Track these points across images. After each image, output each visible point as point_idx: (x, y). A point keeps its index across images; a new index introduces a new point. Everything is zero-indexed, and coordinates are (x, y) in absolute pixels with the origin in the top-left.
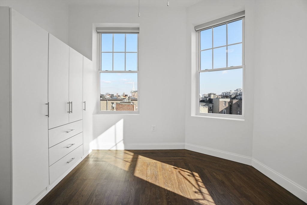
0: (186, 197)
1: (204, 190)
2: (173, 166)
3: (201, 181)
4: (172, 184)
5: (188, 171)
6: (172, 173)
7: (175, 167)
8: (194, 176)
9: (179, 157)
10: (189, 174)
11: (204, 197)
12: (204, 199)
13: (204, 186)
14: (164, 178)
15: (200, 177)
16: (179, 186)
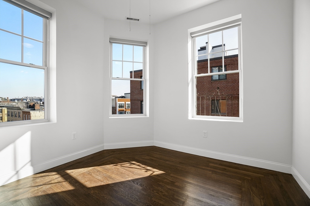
0: (145, 176)
1: (149, 168)
2: (112, 165)
3: (141, 164)
4: (128, 175)
5: (127, 163)
6: (118, 169)
7: (115, 165)
8: (134, 164)
9: (108, 157)
10: (130, 164)
11: (153, 171)
12: (154, 172)
13: (146, 166)
14: (117, 175)
15: (138, 163)
16: (133, 174)
